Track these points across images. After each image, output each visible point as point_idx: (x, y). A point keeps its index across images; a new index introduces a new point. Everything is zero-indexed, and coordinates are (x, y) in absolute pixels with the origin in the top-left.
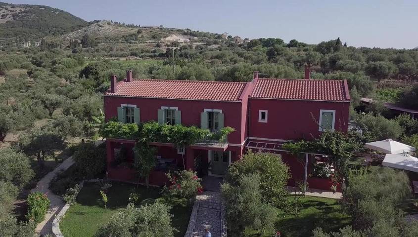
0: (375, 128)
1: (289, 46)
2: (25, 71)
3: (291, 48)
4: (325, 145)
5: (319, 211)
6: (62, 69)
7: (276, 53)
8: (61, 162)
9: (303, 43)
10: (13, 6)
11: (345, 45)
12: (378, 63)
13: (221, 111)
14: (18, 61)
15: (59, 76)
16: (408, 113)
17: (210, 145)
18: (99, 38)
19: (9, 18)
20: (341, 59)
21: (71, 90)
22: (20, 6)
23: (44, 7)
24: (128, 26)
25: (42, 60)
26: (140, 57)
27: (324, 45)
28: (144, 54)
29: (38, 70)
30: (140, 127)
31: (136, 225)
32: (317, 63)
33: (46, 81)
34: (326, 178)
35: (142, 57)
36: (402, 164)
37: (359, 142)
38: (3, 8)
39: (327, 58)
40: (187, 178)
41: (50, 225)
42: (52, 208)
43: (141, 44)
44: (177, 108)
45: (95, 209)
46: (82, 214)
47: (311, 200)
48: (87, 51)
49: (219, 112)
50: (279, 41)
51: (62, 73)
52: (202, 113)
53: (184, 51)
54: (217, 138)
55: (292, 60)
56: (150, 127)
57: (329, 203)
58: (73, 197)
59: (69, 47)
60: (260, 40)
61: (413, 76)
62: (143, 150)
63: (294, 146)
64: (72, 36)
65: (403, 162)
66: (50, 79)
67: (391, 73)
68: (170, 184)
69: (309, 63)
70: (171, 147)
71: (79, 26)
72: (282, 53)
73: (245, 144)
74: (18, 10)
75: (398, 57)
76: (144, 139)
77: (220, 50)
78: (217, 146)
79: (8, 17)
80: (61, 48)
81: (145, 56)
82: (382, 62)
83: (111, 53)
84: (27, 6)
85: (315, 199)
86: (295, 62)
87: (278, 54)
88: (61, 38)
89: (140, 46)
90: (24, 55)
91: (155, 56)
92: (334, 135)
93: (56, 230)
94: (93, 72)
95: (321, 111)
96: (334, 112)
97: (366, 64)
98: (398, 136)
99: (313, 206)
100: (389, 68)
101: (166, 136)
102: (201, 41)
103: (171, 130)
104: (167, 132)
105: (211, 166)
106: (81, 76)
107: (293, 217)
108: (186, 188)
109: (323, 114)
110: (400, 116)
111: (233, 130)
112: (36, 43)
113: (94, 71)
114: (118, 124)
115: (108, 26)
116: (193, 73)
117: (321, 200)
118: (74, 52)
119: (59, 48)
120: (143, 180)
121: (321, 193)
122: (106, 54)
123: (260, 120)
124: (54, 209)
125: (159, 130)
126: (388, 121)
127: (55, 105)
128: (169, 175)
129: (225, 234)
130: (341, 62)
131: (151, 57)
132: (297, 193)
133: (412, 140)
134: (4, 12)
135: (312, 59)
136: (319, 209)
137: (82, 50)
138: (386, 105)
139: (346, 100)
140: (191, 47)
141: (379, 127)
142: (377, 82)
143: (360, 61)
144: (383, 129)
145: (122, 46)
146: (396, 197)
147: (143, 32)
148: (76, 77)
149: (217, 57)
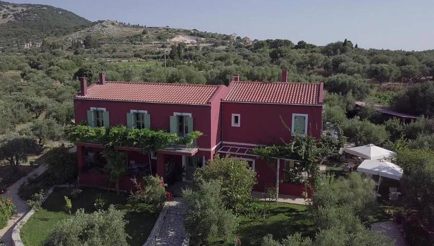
0: (360, 133)
1: (297, 47)
2: (19, 73)
3: (299, 50)
4: (294, 150)
5: (287, 217)
6: (58, 70)
7: (279, 54)
8: (37, 167)
9: (311, 45)
10: (15, 6)
11: (356, 46)
12: (380, 66)
13: (190, 115)
14: (14, 62)
15: (54, 78)
16: (398, 117)
17: (178, 149)
18: (102, 38)
19: (11, 18)
20: (344, 61)
21: (60, 93)
22: (22, 5)
23: (46, 6)
24: (134, 26)
25: (39, 62)
26: (143, 59)
27: (331, 47)
28: (148, 55)
29: (31, 72)
30: (108, 131)
31: (86, 231)
32: (320, 65)
33: (39, 84)
34: (300, 184)
35: (145, 58)
36: (377, 170)
37: (333, 147)
38: (4, 7)
39: (331, 60)
40: (152, 183)
41: (11, 231)
42: (17, 214)
43: (145, 45)
44: (146, 112)
45: (60, 214)
46: (46, 220)
47: (282, 206)
48: (89, 52)
49: (189, 116)
50: (287, 43)
51: (56, 75)
52: (171, 117)
53: (188, 52)
54: (184, 142)
55: (295, 62)
56: (116, 132)
57: (300, 210)
58: (39, 203)
59: (70, 48)
60: (268, 41)
61: (416, 79)
62: (111, 154)
63: (265, 151)
64: (75, 36)
65: (378, 168)
66: (42, 81)
67: (393, 76)
68: (135, 190)
69: (312, 65)
70: (138, 152)
71: (83, 26)
72: (285, 55)
73: (217, 149)
74: (20, 9)
75: (403, 59)
76: (111, 143)
77: (227, 51)
78: (185, 151)
79: (9, 16)
80: (62, 49)
81: (148, 57)
82: (384, 65)
83: (114, 54)
84: (29, 5)
85: (286, 206)
86: (298, 65)
87: (282, 56)
88: (63, 38)
89: (144, 47)
90: (24, 56)
91: (158, 58)
92: (304, 140)
93: (16, 236)
94: (86, 74)
95: (294, 115)
96: (306, 116)
97: (368, 66)
98: (382, 140)
99: (283, 212)
100: (391, 71)
101: (132, 140)
102: (207, 42)
103: (137, 134)
104: (132, 136)
105: (185, 171)
106: (75, 78)
107: (261, 223)
108: (150, 193)
109: (295, 118)
110: (390, 120)
111: (201, 134)
112: (37, 43)
113: (88, 73)
114: (86, 128)
115: (111, 26)
116: (184, 75)
117: (291, 207)
118: (76, 53)
119: (60, 49)
120: (114, 185)
121: (294, 199)
122: (109, 55)
123: (233, 124)
124: (19, 215)
125: (126, 134)
126: (374, 125)
127: (40, 108)
128: (135, 181)
129: (187, 240)
130: (343, 64)
131: (154, 58)
132: (268, 199)
133: (396, 145)
134: (6, 12)
135: (315, 61)
136: (289, 216)
137: (84, 51)
138: (378, 109)
139: (318, 103)
140: (197, 48)
141: (363, 132)
142: (378, 85)
143: (364, 63)
144: (368, 134)
145: (125, 47)
146: (359, 203)
147: (149, 32)
148: (70, 79)
149: (221, 59)
